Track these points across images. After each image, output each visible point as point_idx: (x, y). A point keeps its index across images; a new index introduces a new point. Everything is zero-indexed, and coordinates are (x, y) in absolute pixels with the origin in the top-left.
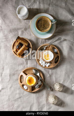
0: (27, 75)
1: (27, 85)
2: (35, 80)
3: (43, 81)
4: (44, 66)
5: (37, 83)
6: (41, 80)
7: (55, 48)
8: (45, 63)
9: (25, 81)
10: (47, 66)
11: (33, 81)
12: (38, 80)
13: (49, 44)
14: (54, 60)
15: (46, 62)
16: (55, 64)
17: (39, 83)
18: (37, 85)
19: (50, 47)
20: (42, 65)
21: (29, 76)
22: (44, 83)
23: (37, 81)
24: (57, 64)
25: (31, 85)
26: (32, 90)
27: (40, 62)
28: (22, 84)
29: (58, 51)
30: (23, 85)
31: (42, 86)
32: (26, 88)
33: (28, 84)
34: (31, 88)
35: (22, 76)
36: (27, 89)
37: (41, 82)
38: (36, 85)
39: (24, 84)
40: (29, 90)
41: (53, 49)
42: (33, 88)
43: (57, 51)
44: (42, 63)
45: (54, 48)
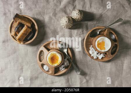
0: (49, 51)
1: (48, 65)
2: (59, 58)
3: (72, 61)
4: (95, 58)
5: (62, 63)
6: (68, 60)
7: (113, 34)
8: (97, 54)
9: (46, 60)
10: (99, 58)
11: (57, 60)
12: (65, 58)
13: (104, 27)
14: (110, 51)
15: (99, 53)
16: (111, 56)
17: (66, 64)
18: (63, 66)
19: (106, 32)
20: (93, 56)
21: (52, 52)
22: (72, 64)
23: (63, 60)
24: (114, 56)
25: (54, 66)
26: (55, 73)
27: (91, 52)
28: (41, 63)
29: (117, 38)
30: (43, 65)
31: (69, 67)
32: (46, 68)
33: (50, 64)
34: (54, 69)
35: (42, 51)
36: (48, 71)
37: (68, 62)
38: (61, 66)
39: (44, 63)
40: (50, 72)
41: (109, 34)
42: (57, 70)
43: (115, 37)
44: (93, 53)
45: (111, 33)
